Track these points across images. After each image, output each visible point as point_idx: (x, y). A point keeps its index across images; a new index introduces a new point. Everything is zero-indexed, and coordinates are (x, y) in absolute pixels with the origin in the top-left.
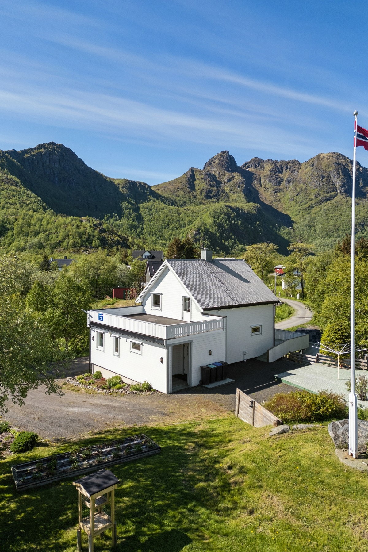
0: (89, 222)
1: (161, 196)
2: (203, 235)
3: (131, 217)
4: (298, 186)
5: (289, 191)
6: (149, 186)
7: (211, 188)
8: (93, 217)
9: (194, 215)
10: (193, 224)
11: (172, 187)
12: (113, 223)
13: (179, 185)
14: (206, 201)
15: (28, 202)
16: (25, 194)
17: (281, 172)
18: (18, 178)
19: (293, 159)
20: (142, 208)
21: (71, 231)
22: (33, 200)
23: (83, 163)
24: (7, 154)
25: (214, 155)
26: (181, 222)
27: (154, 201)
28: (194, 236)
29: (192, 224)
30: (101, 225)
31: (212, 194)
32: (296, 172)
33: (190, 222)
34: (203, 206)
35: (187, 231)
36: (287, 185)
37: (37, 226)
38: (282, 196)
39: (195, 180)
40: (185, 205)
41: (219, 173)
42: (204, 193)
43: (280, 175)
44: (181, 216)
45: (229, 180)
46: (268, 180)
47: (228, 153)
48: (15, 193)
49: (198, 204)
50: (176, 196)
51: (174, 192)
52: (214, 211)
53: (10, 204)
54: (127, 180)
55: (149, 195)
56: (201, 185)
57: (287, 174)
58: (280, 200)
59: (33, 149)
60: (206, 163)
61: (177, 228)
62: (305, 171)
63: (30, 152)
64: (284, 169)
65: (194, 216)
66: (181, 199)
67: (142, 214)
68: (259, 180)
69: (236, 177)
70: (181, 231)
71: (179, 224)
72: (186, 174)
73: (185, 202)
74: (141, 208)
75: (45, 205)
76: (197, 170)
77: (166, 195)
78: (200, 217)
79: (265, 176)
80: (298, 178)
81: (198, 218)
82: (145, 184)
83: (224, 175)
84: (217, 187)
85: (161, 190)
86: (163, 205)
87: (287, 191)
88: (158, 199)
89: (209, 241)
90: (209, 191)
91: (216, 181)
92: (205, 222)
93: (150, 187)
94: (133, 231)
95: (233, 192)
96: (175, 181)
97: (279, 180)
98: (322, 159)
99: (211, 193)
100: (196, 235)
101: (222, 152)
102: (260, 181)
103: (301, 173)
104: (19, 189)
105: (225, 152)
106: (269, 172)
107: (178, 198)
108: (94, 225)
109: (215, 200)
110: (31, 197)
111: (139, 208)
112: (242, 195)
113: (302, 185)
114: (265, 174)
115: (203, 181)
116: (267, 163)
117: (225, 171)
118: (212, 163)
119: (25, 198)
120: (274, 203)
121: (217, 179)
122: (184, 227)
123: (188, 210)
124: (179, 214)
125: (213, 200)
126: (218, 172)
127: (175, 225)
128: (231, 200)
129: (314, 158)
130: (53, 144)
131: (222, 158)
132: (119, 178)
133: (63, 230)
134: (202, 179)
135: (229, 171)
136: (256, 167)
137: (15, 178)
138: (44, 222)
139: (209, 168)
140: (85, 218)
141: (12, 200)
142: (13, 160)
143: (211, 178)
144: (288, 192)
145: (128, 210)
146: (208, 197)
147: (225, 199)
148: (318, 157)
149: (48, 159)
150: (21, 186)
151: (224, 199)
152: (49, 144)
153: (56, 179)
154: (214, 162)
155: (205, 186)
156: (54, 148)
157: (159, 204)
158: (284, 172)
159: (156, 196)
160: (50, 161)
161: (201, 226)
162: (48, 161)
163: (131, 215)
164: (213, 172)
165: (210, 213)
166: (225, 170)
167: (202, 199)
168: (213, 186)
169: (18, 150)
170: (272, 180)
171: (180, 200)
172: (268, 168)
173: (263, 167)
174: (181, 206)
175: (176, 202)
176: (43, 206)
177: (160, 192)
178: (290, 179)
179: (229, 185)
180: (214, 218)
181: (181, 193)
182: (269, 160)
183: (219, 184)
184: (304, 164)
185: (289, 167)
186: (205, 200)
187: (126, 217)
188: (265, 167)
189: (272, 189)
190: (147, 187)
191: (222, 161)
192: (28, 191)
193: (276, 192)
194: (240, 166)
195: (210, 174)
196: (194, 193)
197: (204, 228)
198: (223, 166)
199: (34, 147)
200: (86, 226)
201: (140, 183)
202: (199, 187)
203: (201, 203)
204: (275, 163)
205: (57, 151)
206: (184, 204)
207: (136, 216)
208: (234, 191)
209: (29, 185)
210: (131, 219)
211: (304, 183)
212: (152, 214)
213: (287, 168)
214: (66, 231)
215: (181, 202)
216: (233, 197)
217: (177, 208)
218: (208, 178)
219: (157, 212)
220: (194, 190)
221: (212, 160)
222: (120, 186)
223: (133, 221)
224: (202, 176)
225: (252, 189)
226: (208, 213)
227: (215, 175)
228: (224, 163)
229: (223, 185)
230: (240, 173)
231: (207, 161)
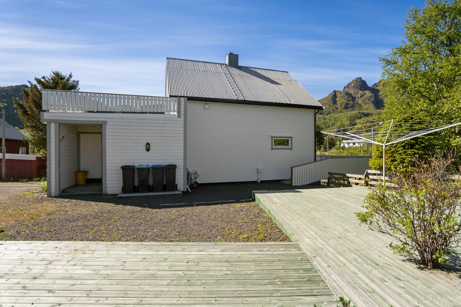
7: (348, 102)
9: (336, 120)
10: (335, 126)
13: (326, 102)
25: (351, 81)
26: (326, 125)
31: (349, 106)
33: (333, 124)
34: (342, 114)
39: (337, 97)
41: (354, 92)
42: (343, 106)
45: (362, 96)
47: (361, 78)
52: (350, 116)
56: (341, 100)
60: (345, 87)
66: (327, 110)
69: (367, 93)
71: (325, 126)
72: (330, 95)
76: (338, 91)
78: (340, 121)
83: (358, 93)
84: (353, 101)
90: (347, 104)
91: (352, 97)
92: (344, 124)
96: (323, 99)
99: (349, 105)
101: (356, 78)
105: (359, 79)
109: (351, 110)
112: (372, 106)
117: (359, 91)
118: (349, 86)
121: (353, 96)
122: (328, 128)
123: (332, 117)
124: (326, 120)
125: (349, 109)
126: (353, 92)
128: (363, 109)
131: (356, 82)
134: (342, 96)
135: (361, 90)
139: (347, 90)
143: (348, 96)
146: (346, 108)
151: (358, 108)
154: (351, 85)
155: (344, 101)
161: (341, 126)
164: (350, 92)
165: (347, 118)
167: (342, 109)
168: (350, 100)
174: (327, 114)
175: (323, 113)
179: (362, 99)
180: (350, 121)
181: (327, 106)
183: (354, 99)
186: (344, 110)
191: (357, 84)
194: (370, 86)
195: (347, 93)
196: (336, 106)
202: (340, 102)
203: (341, 112)
206: (329, 113)
208: (366, 103)
215: (327, 112)
216: (365, 107)
217: (324, 116)
218: (346, 95)
220: (336, 104)
221: (349, 84)
224: (342, 95)
225: (379, 101)
226: (346, 118)
227: (351, 94)
228: (358, 86)
229: (357, 99)
230: (370, 91)
231: (345, 85)
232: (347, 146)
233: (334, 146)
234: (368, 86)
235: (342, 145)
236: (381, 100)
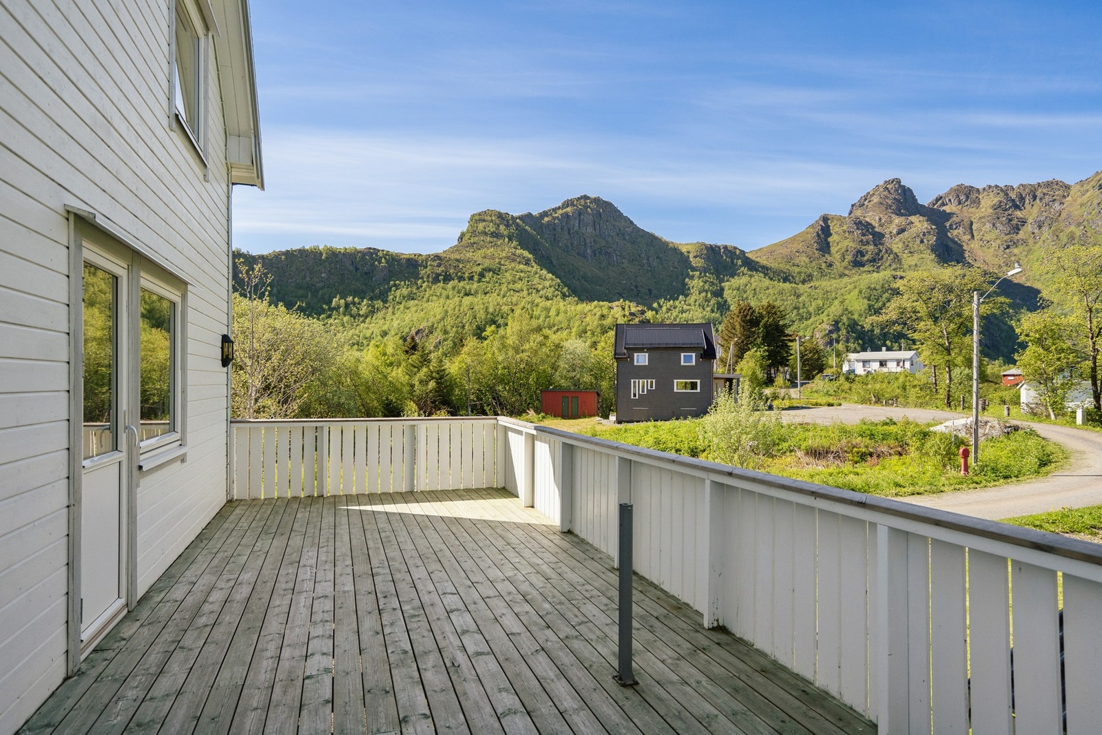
0: (623, 309)
1: (763, 267)
2: (844, 332)
4: (1062, 231)
5: (1041, 243)
6: (741, 251)
7: (864, 247)
8: (631, 301)
9: (827, 297)
10: (826, 313)
11: (785, 251)
12: (677, 316)
13: (800, 247)
14: (854, 272)
15: (540, 287)
16: (537, 276)
17: (1017, 207)
18: (530, 253)
19: (1050, 179)
20: (729, 289)
21: (591, 324)
22: (547, 284)
23: (631, 222)
24: (518, 220)
25: (870, 189)
26: (801, 311)
27: (751, 276)
28: (827, 334)
29: (823, 313)
30: (643, 314)
31: (866, 258)
32: (1056, 205)
33: (819, 310)
34: (846, 279)
35: (814, 326)
36: (1036, 231)
37: (541, 319)
38: (1025, 253)
39: (831, 235)
40: (810, 281)
41: (880, 219)
42: (849, 258)
43: (1018, 214)
44: (801, 299)
45: (901, 231)
46: (988, 226)
47: (899, 182)
48: (522, 275)
49: (837, 277)
50: (794, 265)
51: (789, 260)
52: (869, 287)
53: (514, 290)
54: (703, 244)
55: (741, 266)
56: (841, 242)
57: (1035, 211)
59: (555, 210)
60: (853, 206)
61: (794, 321)
62: (1079, 201)
63: (551, 214)
64: (1027, 201)
65: (828, 299)
66: (804, 270)
67: (729, 300)
68: (968, 227)
69: (917, 223)
70: (802, 326)
71: (798, 314)
72: (812, 226)
73: (810, 276)
74: (726, 288)
75: (565, 290)
76: (834, 217)
77: (773, 265)
78: (840, 299)
79: (981, 218)
80: (1064, 215)
81: (836, 302)
82: (735, 248)
83: (891, 222)
84: (876, 245)
85: (765, 257)
86: (767, 282)
87: (1035, 243)
88: (757, 270)
89: (859, 344)
90: (860, 253)
91: (875, 234)
92: (850, 309)
93: (743, 252)
95: (911, 252)
96: (792, 240)
97: (1015, 222)
99: (864, 256)
100: (831, 332)
101: (886, 182)
102: (971, 229)
103: (1071, 205)
104: (530, 269)
105: (892, 182)
106: (991, 211)
107: (797, 270)
108: (631, 314)
109: (871, 269)
110: (545, 279)
111: (722, 289)
112: (930, 257)
113: (1072, 228)
114: (983, 215)
115: (847, 234)
116: (986, 193)
117: (893, 216)
118: (866, 203)
119: (536, 280)
120: (1005, 268)
121: (876, 230)
122: (806, 319)
123: (816, 288)
124: (799, 296)
125: (866, 268)
126: (877, 218)
127: (790, 316)
128: (906, 267)
130: (585, 197)
131: (886, 193)
132: (689, 242)
133: (577, 323)
134: (845, 232)
135: (900, 215)
136: (960, 203)
137: (526, 254)
138: (552, 313)
139: (858, 213)
140: (617, 303)
141: (518, 286)
142: (527, 227)
143: (862, 229)
144: (1038, 246)
145: (704, 294)
146: (857, 264)
149: (577, 221)
150: (534, 264)
151: (890, 265)
152: (579, 199)
153: (589, 251)
154: (870, 201)
155: (851, 244)
156: (586, 203)
157: (758, 281)
158: (1028, 206)
159: (752, 265)
160: (579, 224)
161: (842, 316)
162: (577, 225)
163: (709, 302)
164: (868, 219)
165: (860, 292)
166: (892, 213)
167: (845, 268)
168: (868, 243)
169: (535, 213)
170: (998, 225)
171: (800, 273)
172: (988, 203)
173: (977, 202)
174: (804, 282)
175: (793, 277)
176: (561, 293)
177: (763, 261)
178: (1042, 219)
179: (901, 240)
180: (869, 300)
181: (803, 259)
182: (990, 187)
183: (878, 238)
184: (1078, 187)
185: (1039, 195)
186: (850, 270)
187: (700, 305)
188: (982, 202)
189: (998, 241)
190: (738, 252)
191: (887, 198)
192: (541, 270)
193: (1008, 247)
194: (926, 204)
195: (860, 222)
196: (829, 258)
197: (848, 319)
198: (888, 207)
199: (557, 206)
200: (616, 316)
201: (726, 247)
202: (839, 247)
203: (842, 275)
204: (1005, 191)
205: (590, 208)
206: (809, 278)
207: (718, 303)
208: (912, 250)
209: (546, 262)
210: (709, 309)
211: (1079, 225)
212: (747, 299)
213: (1035, 197)
214: (583, 324)
215: (802, 275)
216: (908, 260)
217: (793, 285)
218: (858, 229)
219: (755, 294)
220: (829, 253)
221: (866, 197)
222: (691, 255)
223: (713, 311)
224: (845, 228)
225: (951, 244)
226: (856, 292)
227: (871, 224)
228: (889, 202)
229: (887, 239)
230: (925, 216)
231: (856, 200)
232: (860, 370)
233: (821, 370)
234: (920, 202)
235: (846, 368)
236: (956, 243)
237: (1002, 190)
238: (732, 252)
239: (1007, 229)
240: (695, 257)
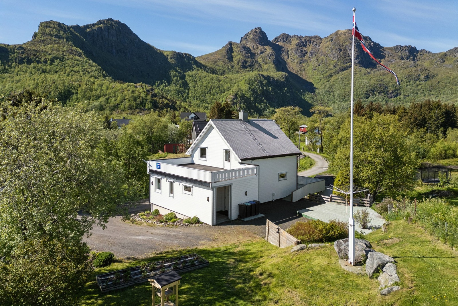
0: (143, 88)
1: (204, 66)
2: (239, 99)
3: (178, 84)
4: (319, 58)
6: (193, 57)
7: (247, 59)
8: (145, 84)
9: (232, 82)
10: (231, 90)
11: (213, 58)
12: (163, 88)
13: (219, 56)
14: (243, 70)
15: (90, 70)
16: (87, 64)
17: (304, 46)
18: (81, 49)
19: (316, 35)
21: (127, 95)
22: (94, 69)
23: (137, 37)
24: (71, 29)
25: (249, 31)
26: (221, 88)
27: (198, 70)
28: (232, 100)
30: (153, 91)
32: (318, 46)
33: (229, 89)
34: (239, 75)
35: (226, 96)
36: (311, 57)
37: (99, 91)
38: (307, 66)
39: (233, 52)
40: (224, 74)
41: (253, 46)
42: (240, 64)
43: (305, 48)
44: (220, 83)
45: (262, 53)
46: (294, 53)
47: (261, 29)
48: (78, 62)
49: (236, 73)
50: (217, 66)
51: (215, 63)
52: (249, 79)
53: (74, 71)
54: (175, 52)
55: (193, 65)
56: (238, 56)
57: (310, 48)
58: (304, 70)
59: (93, 25)
60: (242, 38)
61: (217, 93)
62: (325, 45)
63: (91, 27)
64: (308, 44)
66: (221, 68)
67: (188, 81)
68: (287, 53)
69: (268, 50)
70: (221, 95)
71: (220, 90)
72: (225, 47)
73: (224, 71)
74: (187, 76)
75: (104, 72)
76: (234, 43)
77: (208, 65)
79: (291, 49)
80: (320, 51)
81: (236, 85)
82: (190, 55)
83: (258, 48)
84: (251, 58)
85: (204, 60)
86: (205, 74)
87: (310, 62)
88: (201, 68)
89: (245, 105)
90: (245, 62)
91: (251, 53)
92: (242, 88)
93: (194, 58)
94: (180, 96)
96: (216, 53)
97: (303, 52)
98: (339, 35)
99: (247, 63)
100: (234, 99)
101: (255, 28)
103: (322, 47)
104: (82, 59)
105: (258, 29)
106: (295, 46)
107: (218, 68)
108: (148, 91)
109: (249, 69)
110: (92, 66)
111: (185, 76)
112: (272, 66)
113: (323, 57)
115: (240, 53)
116: (293, 38)
117: (258, 45)
118: (247, 37)
119: (87, 66)
120: (299, 72)
121: (252, 51)
122: (223, 93)
123: (227, 78)
124: (220, 81)
125: (248, 69)
126: (252, 46)
127: (216, 91)
128: (263, 70)
129: (333, 34)
130: (111, 20)
131: (255, 34)
132: (168, 50)
133: (120, 95)
134: (239, 51)
135: (261, 45)
136: (284, 41)
137: (78, 50)
138: (104, 88)
139: (244, 42)
140: (139, 84)
141: (76, 69)
142: (77, 34)
143: (246, 51)
144: (311, 63)
145: (176, 78)
146: (244, 67)
147: (259, 69)
148: (337, 33)
149: (107, 33)
150: (84, 56)
151: (257, 68)
152: (107, 20)
153: (114, 51)
154: (249, 37)
155: (241, 57)
156: (112, 23)
157: (201, 73)
158: (308, 46)
159: (200, 65)
160: (108, 35)
161: (238, 92)
163: (179, 82)
164: (248, 46)
165: (246, 81)
166: (258, 44)
167: (239, 68)
168: (248, 57)
170: (298, 53)
171: (220, 70)
172: (294, 42)
173: (290, 42)
174: (221, 74)
175: (217, 71)
176: (102, 74)
177: (203, 62)
178: (313, 52)
179: (261, 57)
180: (249, 85)
181: (221, 63)
182: (295, 35)
183: (253, 55)
184: (325, 39)
185: (312, 41)
186: (241, 69)
187: (174, 83)
188: (292, 42)
189: (298, 60)
190: (191, 57)
191: (256, 36)
192: (89, 60)
193: (301, 63)
194: (271, 40)
195: (245, 47)
196: (232, 63)
197: (241, 93)
198: (256, 40)
199: (95, 23)
200: (140, 91)
201: (186, 54)
202: (236, 58)
203: (238, 72)
204: (300, 38)
205: (114, 26)
207: (183, 83)
208: (266, 62)
209: (90, 55)
210: (178, 85)
211: (325, 55)
212: (196, 81)
213: (310, 42)
214: (123, 95)
215: (221, 71)
216: (265, 67)
217: (218, 76)
218: (244, 50)
219: (200, 79)
220: (232, 61)
221: (247, 35)
222: (169, 57)
223: (180, 87)
224: (239, 49)
225: (281, 60)
226: (244, 80)
227: (249, 48)
228: (257, 38)
229: (256, 57)
230: (271, 46)
231: (243, 36)
234: (269, 39)
237: (299, 37)
238: (189, 57)
239: (301, 55)
240: (171, 58)
